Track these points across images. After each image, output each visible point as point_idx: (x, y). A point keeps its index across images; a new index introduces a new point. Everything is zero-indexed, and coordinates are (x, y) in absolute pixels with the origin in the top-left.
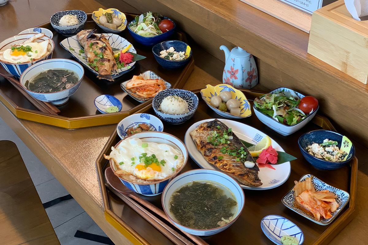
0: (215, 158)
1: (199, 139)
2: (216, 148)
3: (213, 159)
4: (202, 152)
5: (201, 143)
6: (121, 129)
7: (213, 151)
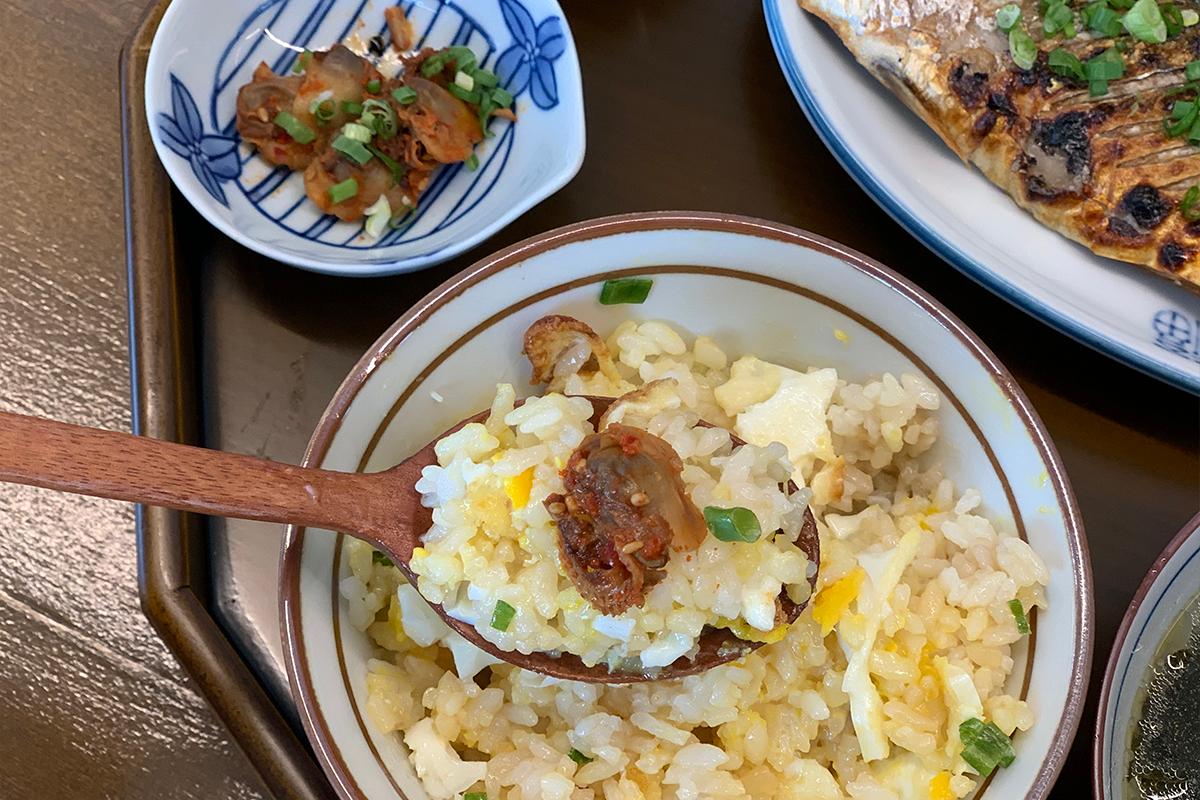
0: (1145, 205)
1: (926, 49)
2: (1108, 110)
3: (1130, 219)
4: (1002, 162)
5: (956, 90)
6: (185, 133)
7: (1099, 139)
